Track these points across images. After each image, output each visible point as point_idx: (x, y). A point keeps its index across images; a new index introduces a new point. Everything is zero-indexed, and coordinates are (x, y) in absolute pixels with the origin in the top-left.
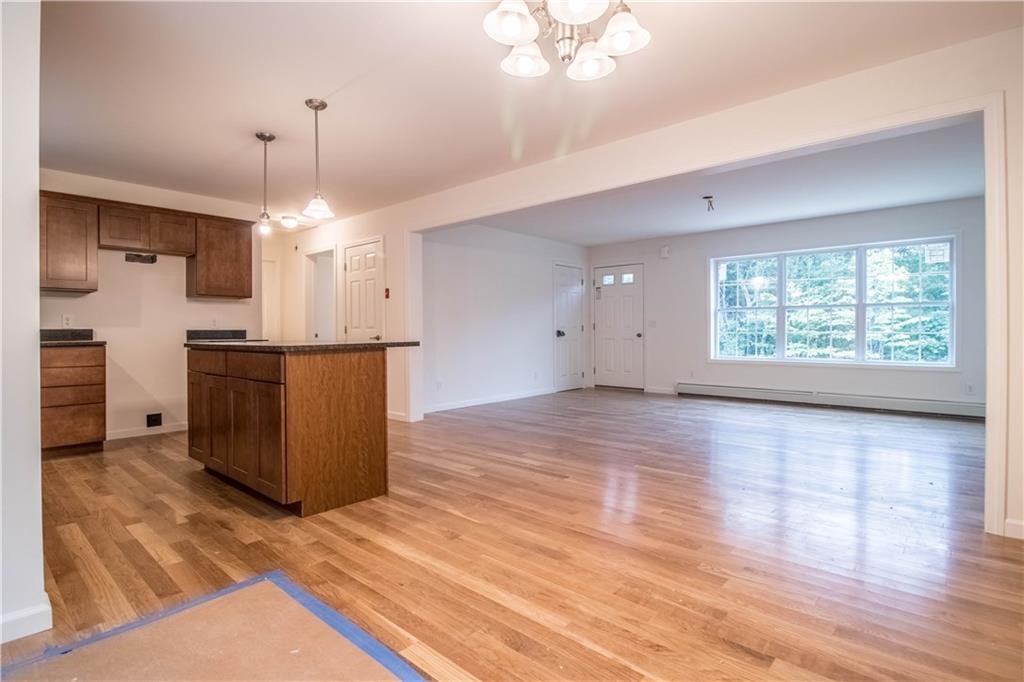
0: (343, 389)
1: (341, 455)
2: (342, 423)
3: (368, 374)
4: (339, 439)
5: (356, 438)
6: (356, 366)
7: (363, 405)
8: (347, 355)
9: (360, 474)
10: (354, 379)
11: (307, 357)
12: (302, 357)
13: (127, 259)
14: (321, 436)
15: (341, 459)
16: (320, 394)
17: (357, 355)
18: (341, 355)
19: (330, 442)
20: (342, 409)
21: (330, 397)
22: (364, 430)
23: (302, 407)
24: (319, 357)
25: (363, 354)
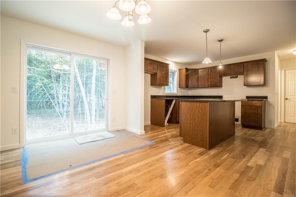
0: (194, 112)
1: (193, 130)
2: (194, 121)
3: (202, 109)
4: (193, 126)
5: (198, 128)
6: (198, 106)
7: (200, 118)
8: (195, 103)
9: (199, 139)
10: (197, 110)
11: (185, 102)
12: (184, 102)
13: (231, 78)
14: (188, 124)
15: (193, 132)
16: (188, 113)
17: (199, 103)
18: (194, 103)
19: (190, 126)
20: (194, 118)
21: (191, 114)
22: (200, 126)
23: (184, 115)
24: (188, 103)
25: (201, 103)
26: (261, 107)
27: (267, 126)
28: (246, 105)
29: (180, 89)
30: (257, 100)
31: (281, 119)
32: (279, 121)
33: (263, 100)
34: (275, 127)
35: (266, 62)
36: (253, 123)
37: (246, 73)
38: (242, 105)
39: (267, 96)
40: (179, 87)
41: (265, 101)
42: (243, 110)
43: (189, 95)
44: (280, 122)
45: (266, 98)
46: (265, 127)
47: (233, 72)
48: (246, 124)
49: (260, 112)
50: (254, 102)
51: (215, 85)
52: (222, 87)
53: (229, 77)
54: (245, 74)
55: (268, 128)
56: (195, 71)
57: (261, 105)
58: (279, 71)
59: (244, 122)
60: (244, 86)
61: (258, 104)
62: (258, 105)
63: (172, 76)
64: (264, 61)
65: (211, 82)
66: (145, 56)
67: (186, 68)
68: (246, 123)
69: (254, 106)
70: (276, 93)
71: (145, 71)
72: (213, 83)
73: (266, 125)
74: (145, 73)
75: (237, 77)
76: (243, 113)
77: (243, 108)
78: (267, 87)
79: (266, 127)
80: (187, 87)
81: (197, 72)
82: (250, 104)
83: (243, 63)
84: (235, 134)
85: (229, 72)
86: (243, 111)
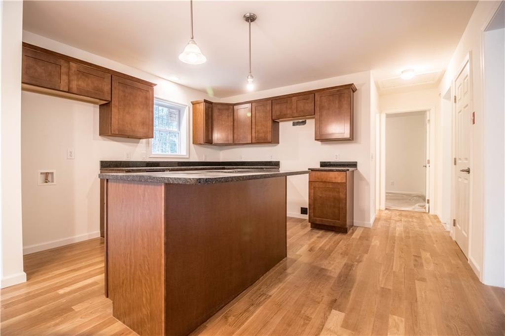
1: (132, 280)
2: (132, 250)
4: (131, 266)
5: (141, 272)
9: (144, 311)
13: (293, 125)
19: (126, 265)
22: (147, 268)
26: (344, 185)
27: (356, 222)
28: (317, 180)
29: (196, 146)
30: (337, 171)
31: (380, 205)
32: (377, 208)
33: (348, 170)
34: (371, 224)
35: (354, 93)
36: (331, 220)
37: (319, 114)
38: (309, 181)
39: (356, 162)
40: (193, 143)
41: (353, 171)
42: (312, 191)
43: (221, 161)
44: (380, 210)
45: (354, 165)
46: (352, 226)
47: (295, 111)
48: (318, 223)
49: (342, 195)
50: (332, 174)
51: (264, 139)
52: (278, 143)
53: (291, 123)
54: (317, 116)
55: (357, 227)
56: (228, 110)
57: (344, 181)
58: (378, 115)
59: (314, 217)
60: (316, 141)
61: (340, 178)
62: (339, 180)
63: (177, 116)
64: (350, 89)
65: (258, 131)
66: (23, 40)
67: (205, 101)
68: (318, 220)
69: (332, 182)
70: (372, 156)
71: (22, 83)
72: (260, 135)
73: (354, 221)
74: (23, 89)
75: (304, 123)
76: (313, 198)
77: (312, 187)
78: (356, 143)
79: (354, 225)
80: (209, 142)
81: (231, 110)
82: (324, 180)
83: (313, 93)
84: (286, 256)
85: (288, 112)
86: (312, 195)
